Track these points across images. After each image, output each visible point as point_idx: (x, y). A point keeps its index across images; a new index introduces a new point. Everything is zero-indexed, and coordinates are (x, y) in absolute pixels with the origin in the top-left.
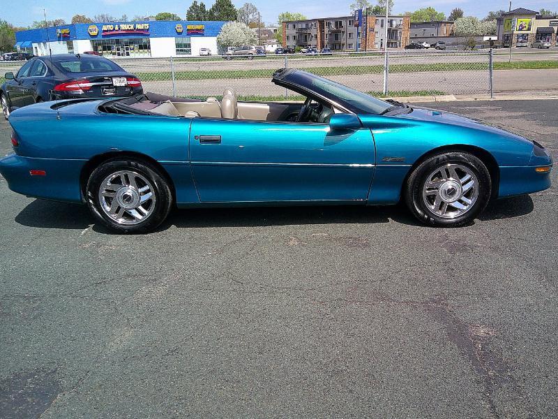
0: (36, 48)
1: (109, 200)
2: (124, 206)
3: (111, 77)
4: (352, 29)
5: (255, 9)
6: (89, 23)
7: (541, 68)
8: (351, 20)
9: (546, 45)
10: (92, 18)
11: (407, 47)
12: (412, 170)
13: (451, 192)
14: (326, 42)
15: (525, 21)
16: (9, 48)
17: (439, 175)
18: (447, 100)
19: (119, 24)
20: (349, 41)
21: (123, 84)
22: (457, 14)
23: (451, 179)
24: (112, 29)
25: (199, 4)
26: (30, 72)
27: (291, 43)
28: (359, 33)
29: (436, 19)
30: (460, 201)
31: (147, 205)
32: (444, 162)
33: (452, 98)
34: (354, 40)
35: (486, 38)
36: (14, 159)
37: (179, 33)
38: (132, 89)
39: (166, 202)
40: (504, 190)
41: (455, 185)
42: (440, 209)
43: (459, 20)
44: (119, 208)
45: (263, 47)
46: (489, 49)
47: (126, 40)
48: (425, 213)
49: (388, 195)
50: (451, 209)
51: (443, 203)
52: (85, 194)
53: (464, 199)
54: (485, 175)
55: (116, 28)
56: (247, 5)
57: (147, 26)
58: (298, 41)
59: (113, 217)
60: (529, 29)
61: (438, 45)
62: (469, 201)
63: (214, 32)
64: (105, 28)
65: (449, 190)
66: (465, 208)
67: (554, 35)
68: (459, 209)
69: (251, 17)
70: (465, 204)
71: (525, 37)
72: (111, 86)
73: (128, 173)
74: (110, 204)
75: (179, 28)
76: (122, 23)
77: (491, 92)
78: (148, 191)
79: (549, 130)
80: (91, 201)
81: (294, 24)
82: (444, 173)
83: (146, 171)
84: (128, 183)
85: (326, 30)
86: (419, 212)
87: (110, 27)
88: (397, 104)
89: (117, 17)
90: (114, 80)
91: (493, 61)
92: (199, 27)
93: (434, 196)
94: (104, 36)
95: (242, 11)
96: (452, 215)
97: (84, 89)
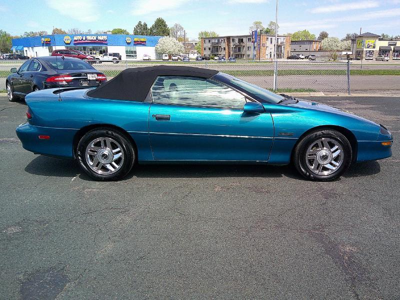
0: (26, 51)
1: (92, 157)
2: (103, 161)
3: (87, 73)
4: (250, 44)
5: (182, 28)
6: (64, 34)
7: (383, 75)
8: (249, 38)
9: (386, 58)
10: (66, 31)
11: (289, 58)
12: (298, 141)
13: (325, 158)
14: (231, 53)
15: (371, 42)
16: (6, 50)
17: (317, 146)
18: (319, 96)
19: (86, 35)
20: (248, 53)
21: (94, 79)
22: (324, 36)
23: (325, 148)
24: (81, 39)
25: (142, 24)
26: (29, 68)
27: (207, 53)
28: (255, 47)
29: (309, 38)
30: (331, 164)
31: (118, 161)
32: (319, 137)
33: (322, 94)
34: (252, 52)
35: (344, 53)
36: (28, 127)
37: (129, 44)
38: (100, 82)
39: (131, 160)
40: (361, 156)
41: (327, 152)
42: (317, 169)
43: (326, 39)
44: (99, 163)
45: (187, 55)
46: (347, 61)
47: (91, 47)
48: (307, 171)
49: (282, 158)
50: (325, 169)
51: (319, 164)
52: (76, 152)
53: (333, 162)
54: (348, 146)
55: (84, 39)
56: (176, 26)
57: (105, 38)
58: (212, 52)
59: (94, 169)
60: (374, 47)
61: (310, 57)
62: (337, 164)
63: (154, 43)
64: (75, 38)
65: (323, 156)
66: (334, 168)
67: (391, 52)
68: (331, 169)
69: (179, 33)
70: (334, 166)
71: (371, 53)
72: (86, 80)
73: (107, 138)
74: (93, 160)
75: (129, 40)
76: (88, 35)
77: (349, 90)
78: (119, 152)
79: (390, 118)
80: (80, 158)
81: (210, 39)
82: (320, 144)
83: (118, 138)
84: (106, 145)
85: (232, 44)
86: (303, 170)
87: (80, 38)
88: (288, 97)
89: (84, 30)
90: (88, 75)
91: (350, 69)
92: (142, 40)
93: (314, 160)
94: (75, 44)
95: (172, 29)
96: (326, 173)
97: (67, 81)
